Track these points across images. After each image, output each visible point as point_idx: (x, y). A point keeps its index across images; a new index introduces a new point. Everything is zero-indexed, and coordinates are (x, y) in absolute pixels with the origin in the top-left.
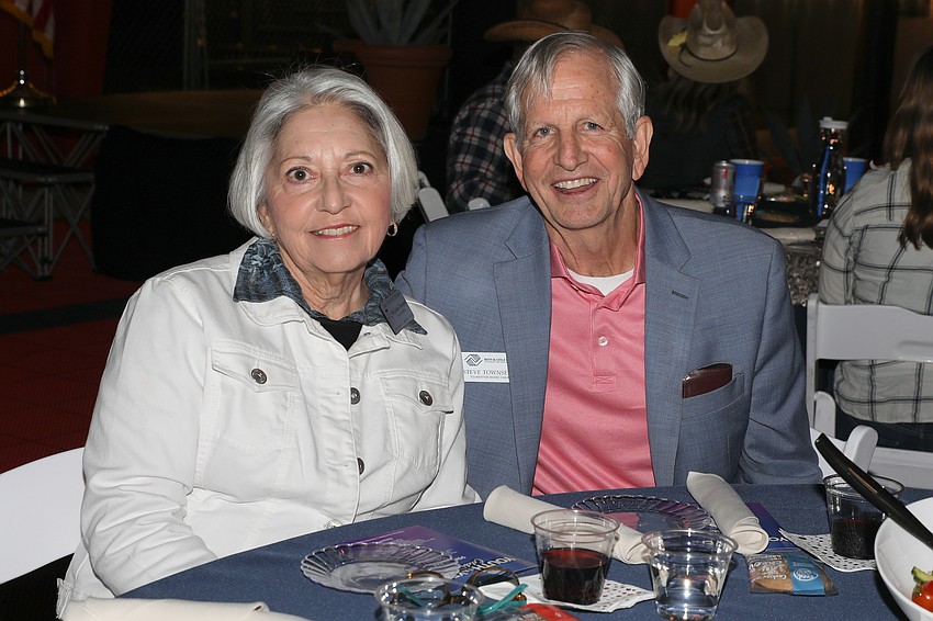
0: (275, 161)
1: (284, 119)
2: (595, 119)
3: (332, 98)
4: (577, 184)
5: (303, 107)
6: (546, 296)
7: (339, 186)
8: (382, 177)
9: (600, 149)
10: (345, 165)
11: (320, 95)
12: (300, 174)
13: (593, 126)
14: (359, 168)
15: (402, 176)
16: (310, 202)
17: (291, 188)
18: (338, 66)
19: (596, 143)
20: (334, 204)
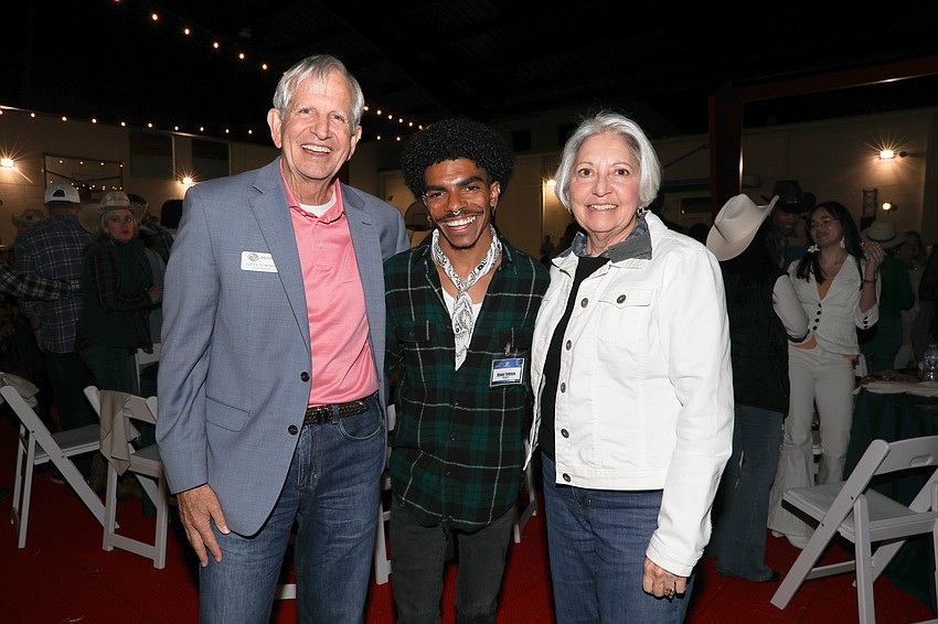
0: (575, 163)
1: (585, 139)
2: (341, 114)
3: (613, 129)
4: (320, 149)
5: (595, 134)
6: (288, 221)
7: (606, 180)
8: (634, 179)
9: (339, 131)
10: (612, 169)
11: (606, 126)
12: (587, 172)
13: (337, 117)
14: (621, 172)
15: (648, 180)
16: (589, 188)
17: (580, 179)
18: (623, 114)
19: (338, 128)
20: (601, 191)
